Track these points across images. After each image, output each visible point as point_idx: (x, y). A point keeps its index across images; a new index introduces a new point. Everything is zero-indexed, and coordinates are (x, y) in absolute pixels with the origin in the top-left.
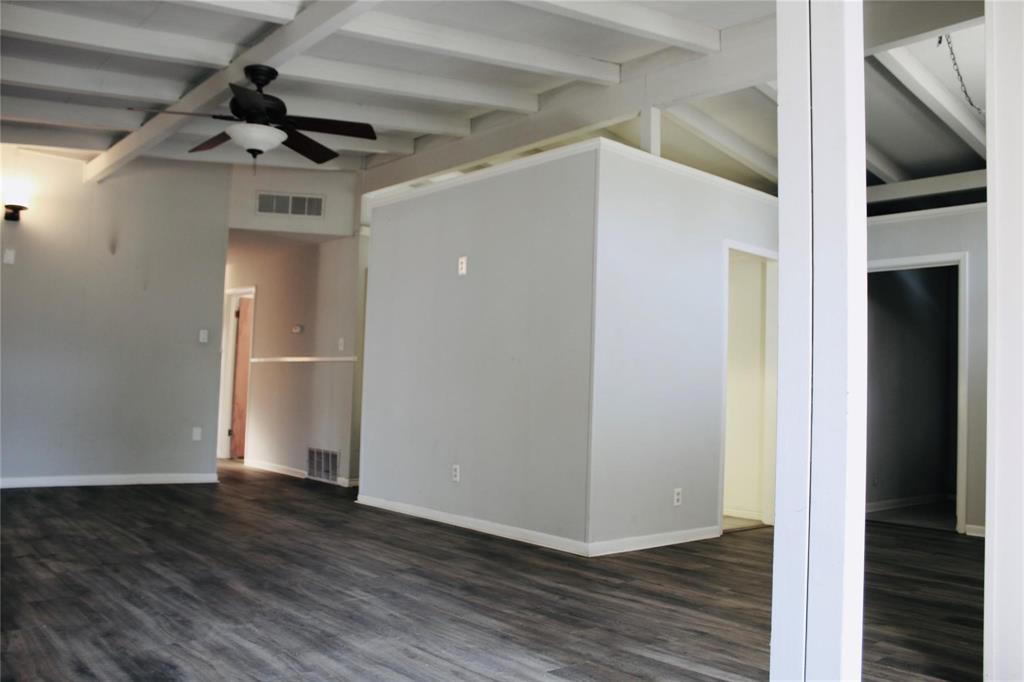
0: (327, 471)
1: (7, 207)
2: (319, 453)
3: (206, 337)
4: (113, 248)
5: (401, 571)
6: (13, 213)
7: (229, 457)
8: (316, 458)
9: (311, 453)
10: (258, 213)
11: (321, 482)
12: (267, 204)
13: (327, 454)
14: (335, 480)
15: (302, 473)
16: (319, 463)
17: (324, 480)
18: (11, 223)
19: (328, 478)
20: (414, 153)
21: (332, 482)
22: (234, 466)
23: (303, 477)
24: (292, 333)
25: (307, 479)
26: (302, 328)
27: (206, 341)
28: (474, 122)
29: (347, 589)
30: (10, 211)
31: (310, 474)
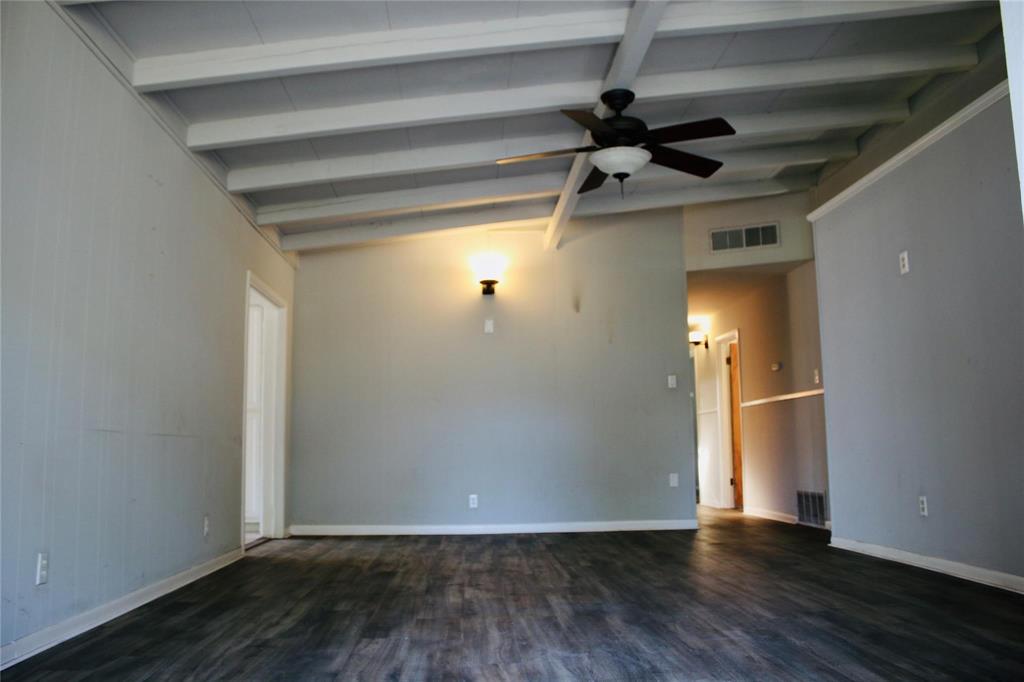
0: (816, 516)
1: (483, 282)
2: (807, 495)
3: (674, 382)
4: (577, 307)
5: (809, 613)
6: (489, 288)
7: (733, 506)
8: (804, 501)
9: (800, 495)
10: (712, 252)
11: (812, 528)
12: (720, 241)
13: (814, 496)
14: (824, 524)
15: (792, 519)
16: (808, 506)
17: (813, 525)
18: (487, 296)
19: (817, 523)
20: (859, 154)
21: (819, 527)
22: (736, 515)
23: (794, 523)
24: (773, 371)
25: (798, 525)
26: (781, 366)
27: (675, 386)
28: (911, 101)
29: (729, 629)
30: (485, 286)
31: (800, 519)
